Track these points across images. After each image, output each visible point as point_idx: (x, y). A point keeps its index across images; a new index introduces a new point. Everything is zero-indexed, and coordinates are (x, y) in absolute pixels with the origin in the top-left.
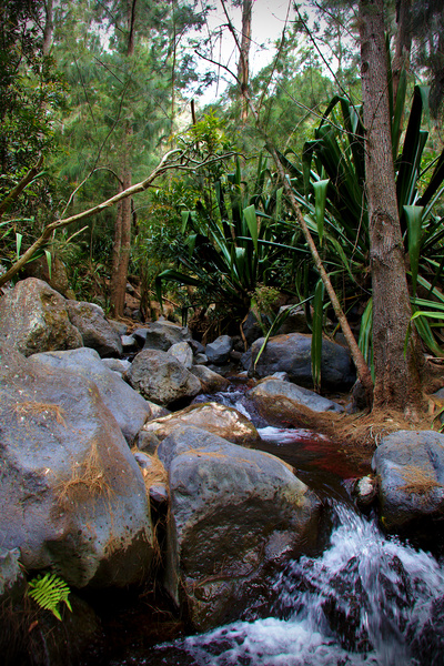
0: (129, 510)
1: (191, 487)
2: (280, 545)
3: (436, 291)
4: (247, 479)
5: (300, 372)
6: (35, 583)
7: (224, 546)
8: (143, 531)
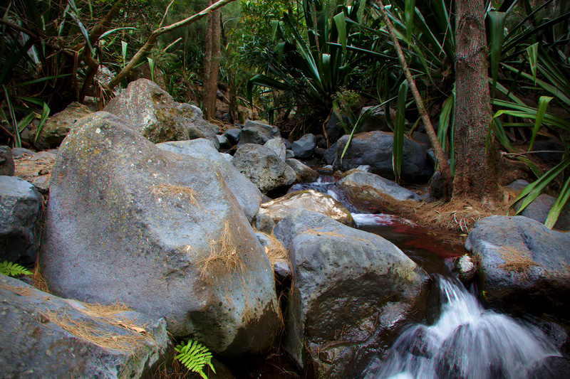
0: (259, 284)
1: (314, 263)
2: (393, 315)
3: (511, 95)
4: (364, 256)
5: (382, 165)
6: (180, 349)
7: (343, 316)
8: (271, 303)
